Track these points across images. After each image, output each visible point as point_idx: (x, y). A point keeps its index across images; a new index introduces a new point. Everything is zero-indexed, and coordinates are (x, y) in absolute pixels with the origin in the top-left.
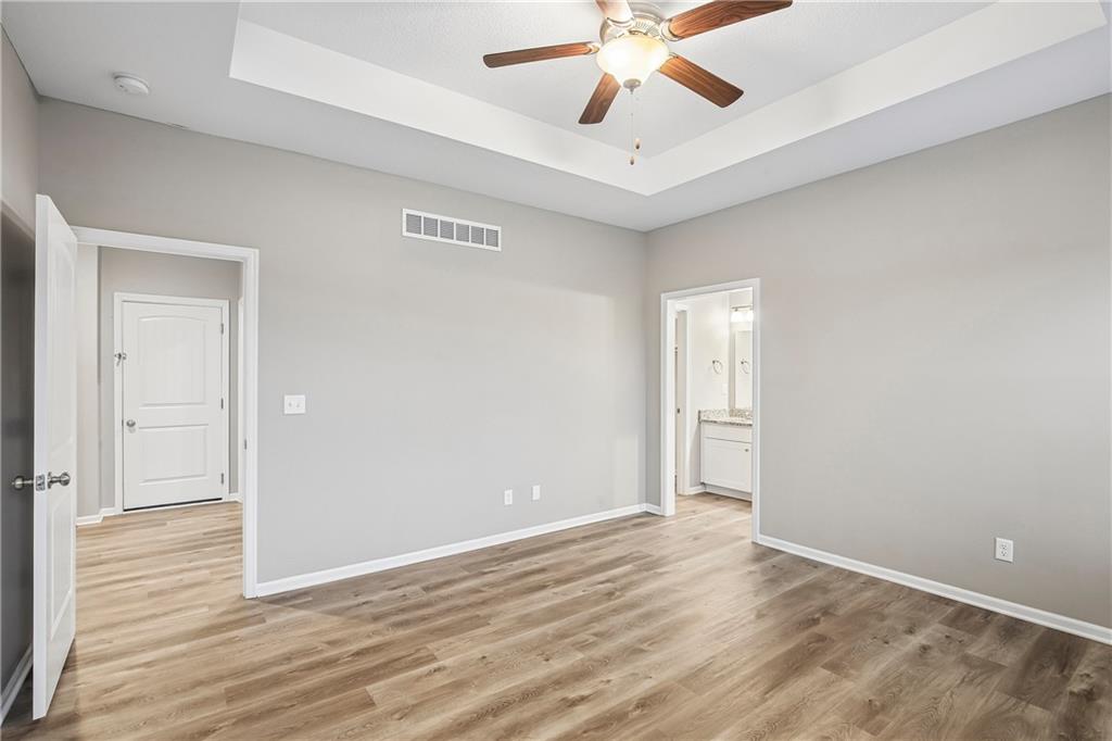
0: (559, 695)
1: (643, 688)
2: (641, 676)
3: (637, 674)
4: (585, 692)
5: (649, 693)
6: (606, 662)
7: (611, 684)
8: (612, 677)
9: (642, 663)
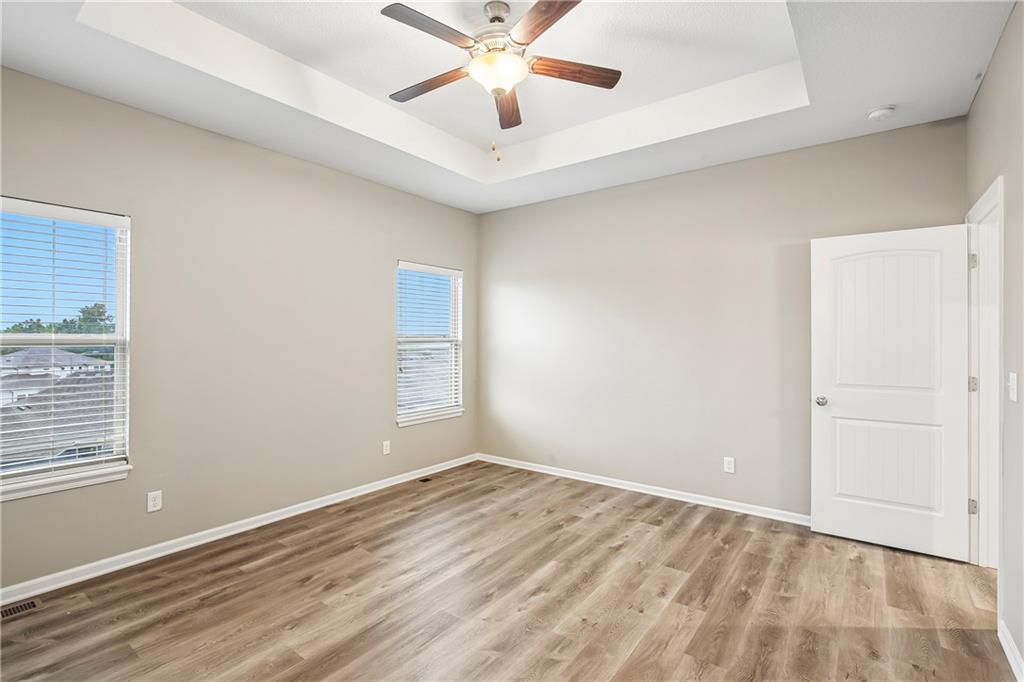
0: (554, 593)
1: (488, 611)
2: (493, 620)
3: (497, 621)
4: (533, 598)
5: (483, 607)
6: (530, 629)
7: (516, 609)
8: (518, 615)
9: (493, 635)
